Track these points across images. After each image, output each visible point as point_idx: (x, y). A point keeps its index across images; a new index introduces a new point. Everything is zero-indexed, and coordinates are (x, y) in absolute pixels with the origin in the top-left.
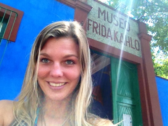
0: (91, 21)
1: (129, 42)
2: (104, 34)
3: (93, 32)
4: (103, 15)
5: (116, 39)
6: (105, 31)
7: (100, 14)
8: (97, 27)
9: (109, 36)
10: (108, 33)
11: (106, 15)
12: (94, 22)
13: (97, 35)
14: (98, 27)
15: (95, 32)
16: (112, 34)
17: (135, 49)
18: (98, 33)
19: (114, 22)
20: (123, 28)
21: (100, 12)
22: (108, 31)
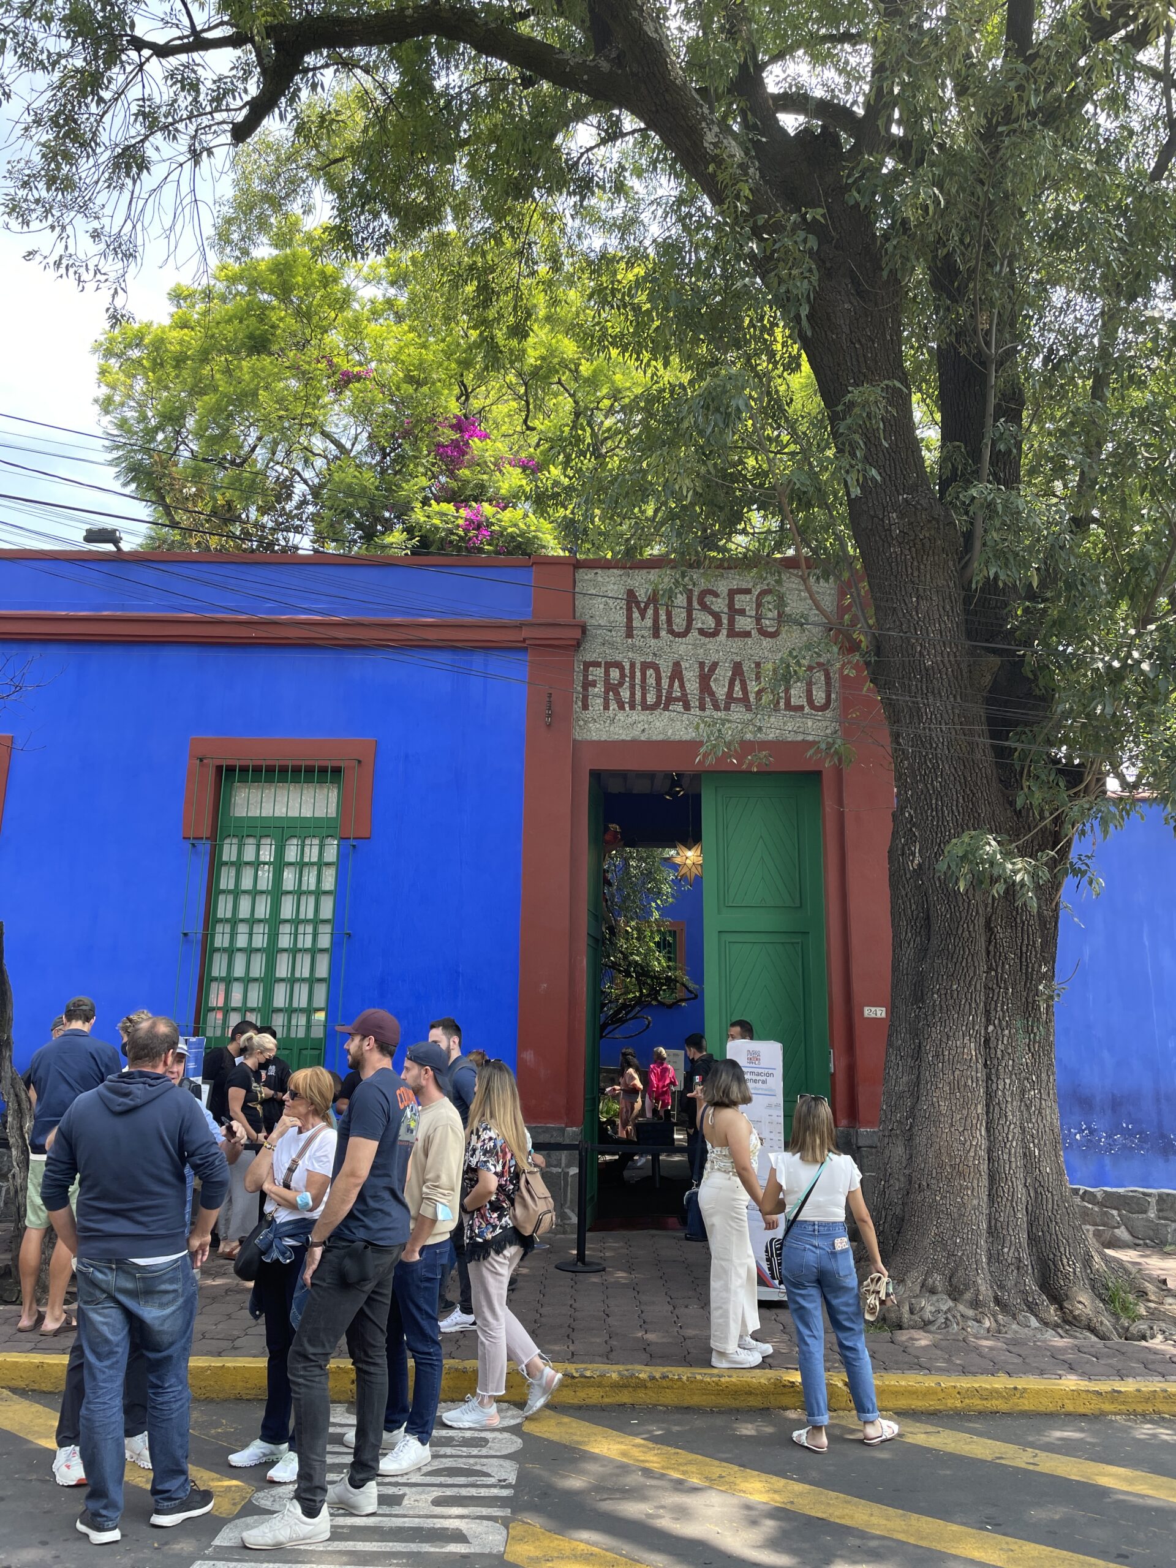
0: (597, 664)
2: (651, 699)
3: (606, 707)
4: (650, 612)
5: (707, 699)
6: (659, 679)
7: (636, 615)
8: (621, 684)
9: (677, 699)
10: (671, 686)
11: (662, 612)
12: (609, 665)
13: (621, 716)
14: (627, 679)
15: (613, 706)
16: (688, 685)
17: (807, 709)
18: (627, 706)
19: (700, 625)
20: (747, 634)
21: (635, 610)
22: (672, 680)
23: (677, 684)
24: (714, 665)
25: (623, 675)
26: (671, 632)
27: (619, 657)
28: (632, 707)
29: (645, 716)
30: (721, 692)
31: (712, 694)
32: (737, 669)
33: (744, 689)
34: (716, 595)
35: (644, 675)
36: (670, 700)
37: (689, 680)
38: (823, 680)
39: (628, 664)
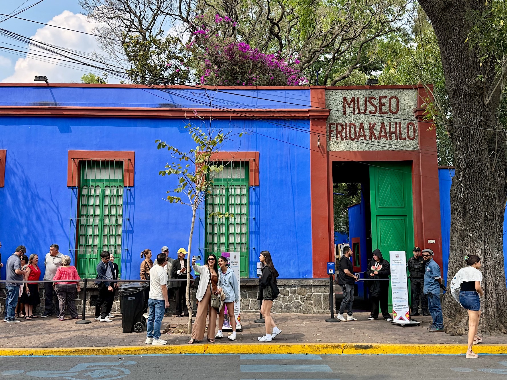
0: (334, 124)
1: (396, 133)
2: (353, 136)
3: (337, 139)
4: (352, 105)
5: (372, 136)
6: (355, 129)
7: (347, 106)
8: (342, 131)
9: (362, 136)
10: (360, 132)
11: (356, 105)
12: (338, 124)
13: (342, 142)
15: (340, 139)
16: (365, 131)
17: (407, 139)
18: (344, 139)
19: (369, 109)
20: (386, 113)
21: (346, 104)
22: (360, 129)
23: (362, 131)
24: (375, 124)
25: (343, 128)
26: (359, 112)
27: (341, 122)
28: (346, 139)
29: (351, 142)
30: (377, 134)
31: (374, 134)
32: (383, 125)
33: (385, 132)
34: (375, 99)
35: (350, 128)
36: (359, 136)
37: (366, 129)
38: (412, 128)
39: (344, 124)
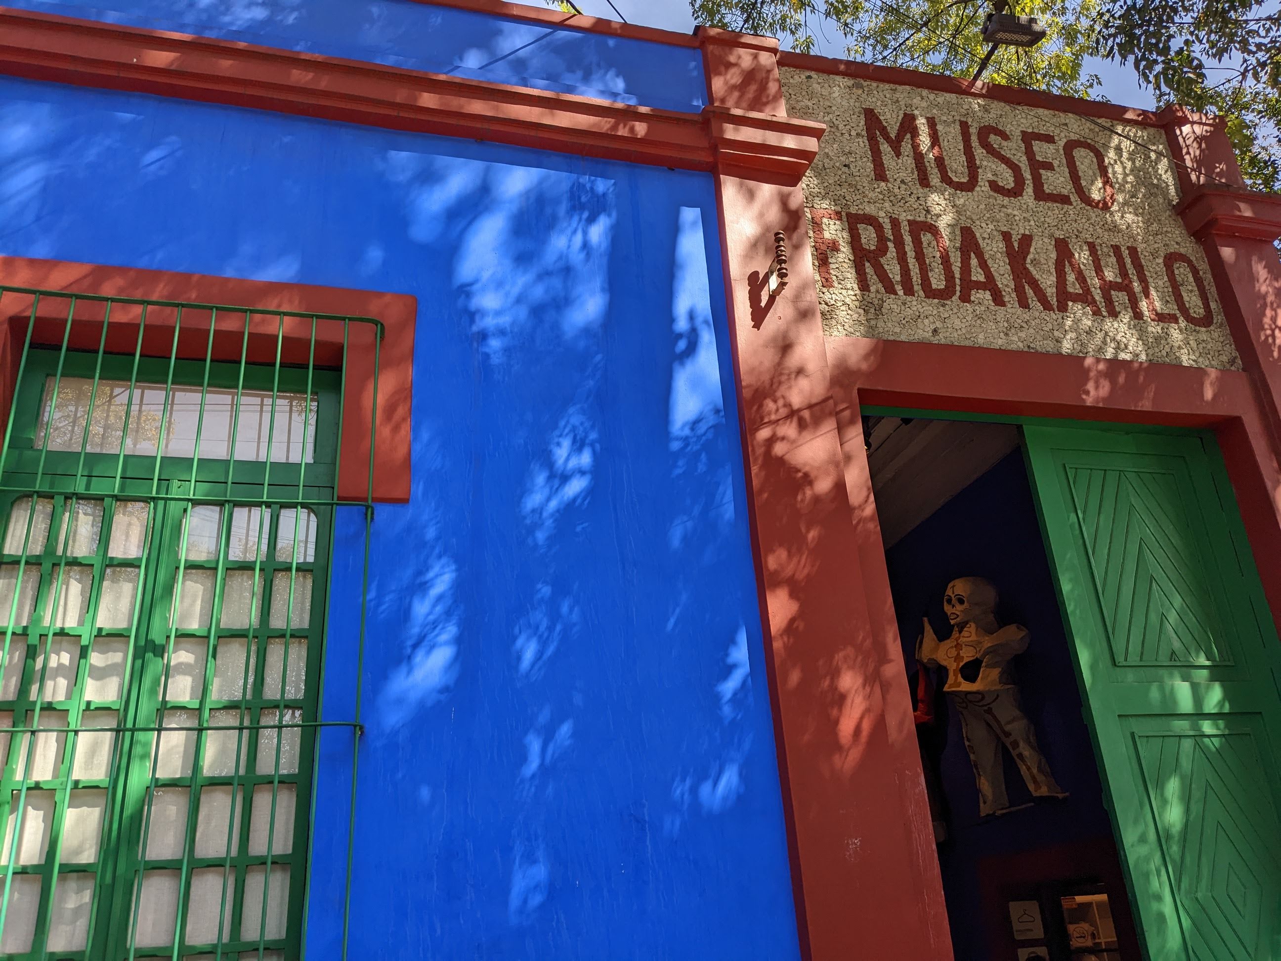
1: (1125, 287)
2: (937, 282)
3: (864, 286)
4: (906, 147)
5: (1030, 292)
6: (944, 254)
7: (885, 147)
8: (882, 250)
9: (979, 286)
10: (965, 266)
11: (927, 146)
12: (855, 220)
13: (890, 303)
14: (891, 245)
15: (875, 286)
16: (992, 265)
17: (1183, 323)
18: (899, 288)
19: (990, 176)
20: (1064, 200)
21: (881, 140)
22: (965, 254)
23: (974, 262)
24: (1027, 240)
25: (882, 239)
26: (946, 179)
27: (870, 209)
28: (909, 291)
29: (930, 307)
30: (1048, 282)
31: (1035, 284)
32: (1063, 249)
33: (1082, 281)
35: (917, 240)
36: (969, 286)
37: (993, 257)
38: (1191, 279)
39: (887, 221)
